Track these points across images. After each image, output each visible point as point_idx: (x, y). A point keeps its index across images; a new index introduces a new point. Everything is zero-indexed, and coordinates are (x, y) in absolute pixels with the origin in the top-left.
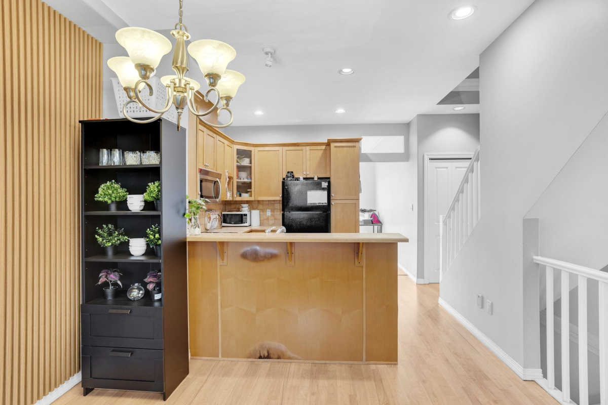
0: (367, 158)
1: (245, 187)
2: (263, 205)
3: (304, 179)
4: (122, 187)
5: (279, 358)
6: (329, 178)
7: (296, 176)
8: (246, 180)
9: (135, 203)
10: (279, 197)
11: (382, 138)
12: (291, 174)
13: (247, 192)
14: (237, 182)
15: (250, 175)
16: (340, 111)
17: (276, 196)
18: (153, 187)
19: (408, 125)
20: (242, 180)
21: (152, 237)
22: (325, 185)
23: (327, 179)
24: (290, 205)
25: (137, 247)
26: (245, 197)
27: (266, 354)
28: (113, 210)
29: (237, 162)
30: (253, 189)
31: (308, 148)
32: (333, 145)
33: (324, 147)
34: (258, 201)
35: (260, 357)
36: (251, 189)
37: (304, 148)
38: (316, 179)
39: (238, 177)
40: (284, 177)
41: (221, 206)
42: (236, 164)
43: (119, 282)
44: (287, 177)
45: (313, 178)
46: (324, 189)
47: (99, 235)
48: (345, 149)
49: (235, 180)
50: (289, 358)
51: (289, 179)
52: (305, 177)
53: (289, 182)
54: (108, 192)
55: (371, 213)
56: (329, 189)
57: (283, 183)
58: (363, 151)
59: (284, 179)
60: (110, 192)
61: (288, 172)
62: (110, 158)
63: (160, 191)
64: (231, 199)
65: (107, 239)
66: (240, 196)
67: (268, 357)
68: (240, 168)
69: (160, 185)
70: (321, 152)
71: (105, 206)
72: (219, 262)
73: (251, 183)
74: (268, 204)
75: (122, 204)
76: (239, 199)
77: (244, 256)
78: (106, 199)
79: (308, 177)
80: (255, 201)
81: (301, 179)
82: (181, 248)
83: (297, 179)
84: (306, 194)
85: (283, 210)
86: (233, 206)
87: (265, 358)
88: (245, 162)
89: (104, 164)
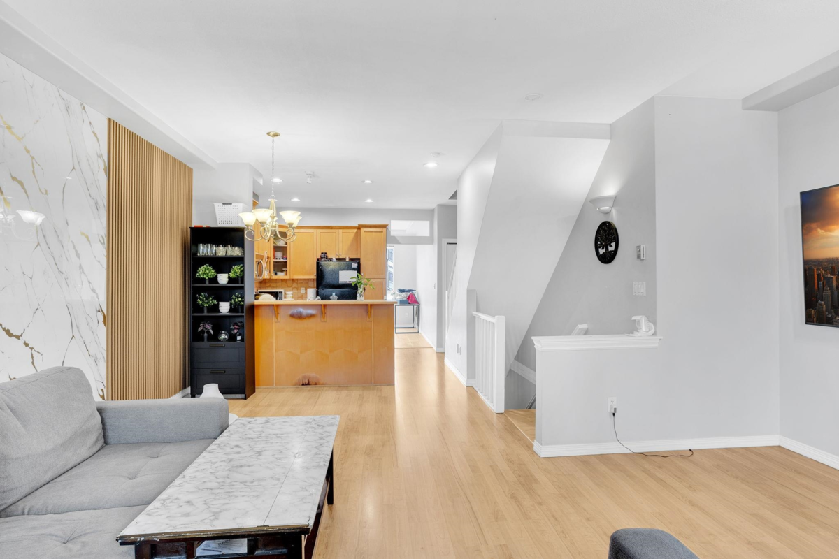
0: (395, 241)
1: (281, 266)
2: (297, 283)
3: (337, 259)
4: (213, 269)
5: (316, 384)
6: (359, 259)
7: (329, 257)
8: (282, 260)
9: (223, 279)
10: (314, 276)
11: (413, 222)
12: (324, 255)
13: (282, 271)
14: (274, 262)
15: (285, 255)
16: (369, 201)
17: (310, 274)
18: (236, 269)
19: (433, 210)
20: (278, 260)
21: (237, 300)
22: (355, 265)
23: (357, 260)
24: (324, 283)
25: (224, 307)
26: (281, 275)
27: (307, 382)
28: (207, 284)
29: (274, 243)
30: (288, 269)
31: (341, 231)
32: (363, 230)
33: (355, 231)
34: (293, 280)
35: (303, 385)
36: (286, 268)
37: (337, 230)
38: (347, 260)
39: (274, 257)
40: (319, 257)
41: (257, 285)
42: (273, 245)
43: (211, 331)
44: (321, 257)
45: (345, 259)
46: (354, 269)
47: (200, 299)
48: (374, 233)
49: (272, 260)
50: (323, 384)
51: (323, 259)
52: (337, 257)
53: (324, 263)
54: (205, 272)
55: (409, 293)
56: (359, 270)
57: (318, 263)
58: (393, 234)
59: (318, 259)
60: (208, 272)
61: (322, 253)
62: (205, 250)
63: (243, 271)
64: (268, 277)
65: (204, 301)
66: (276, 274)
67: (308, 384)
68: (276, 249)
69: (243, 266)
70: (353, 235)
71: (203, 280)
72: (275, 319)
73: (286, 262)
74: (302, 283)
75: (214, 280)
76: (275, 277)
77: (292, 316)
78: (205, 276)
79: (341, 257)
80: (289, 279)
81: (334, 260)
82: (252, 308)
83: (331, 260)
84: (338, 273)
85: (318, 287)
86: (268, 285)
87: (306, 385)
88: (281, 243)
89: (201, 254)
